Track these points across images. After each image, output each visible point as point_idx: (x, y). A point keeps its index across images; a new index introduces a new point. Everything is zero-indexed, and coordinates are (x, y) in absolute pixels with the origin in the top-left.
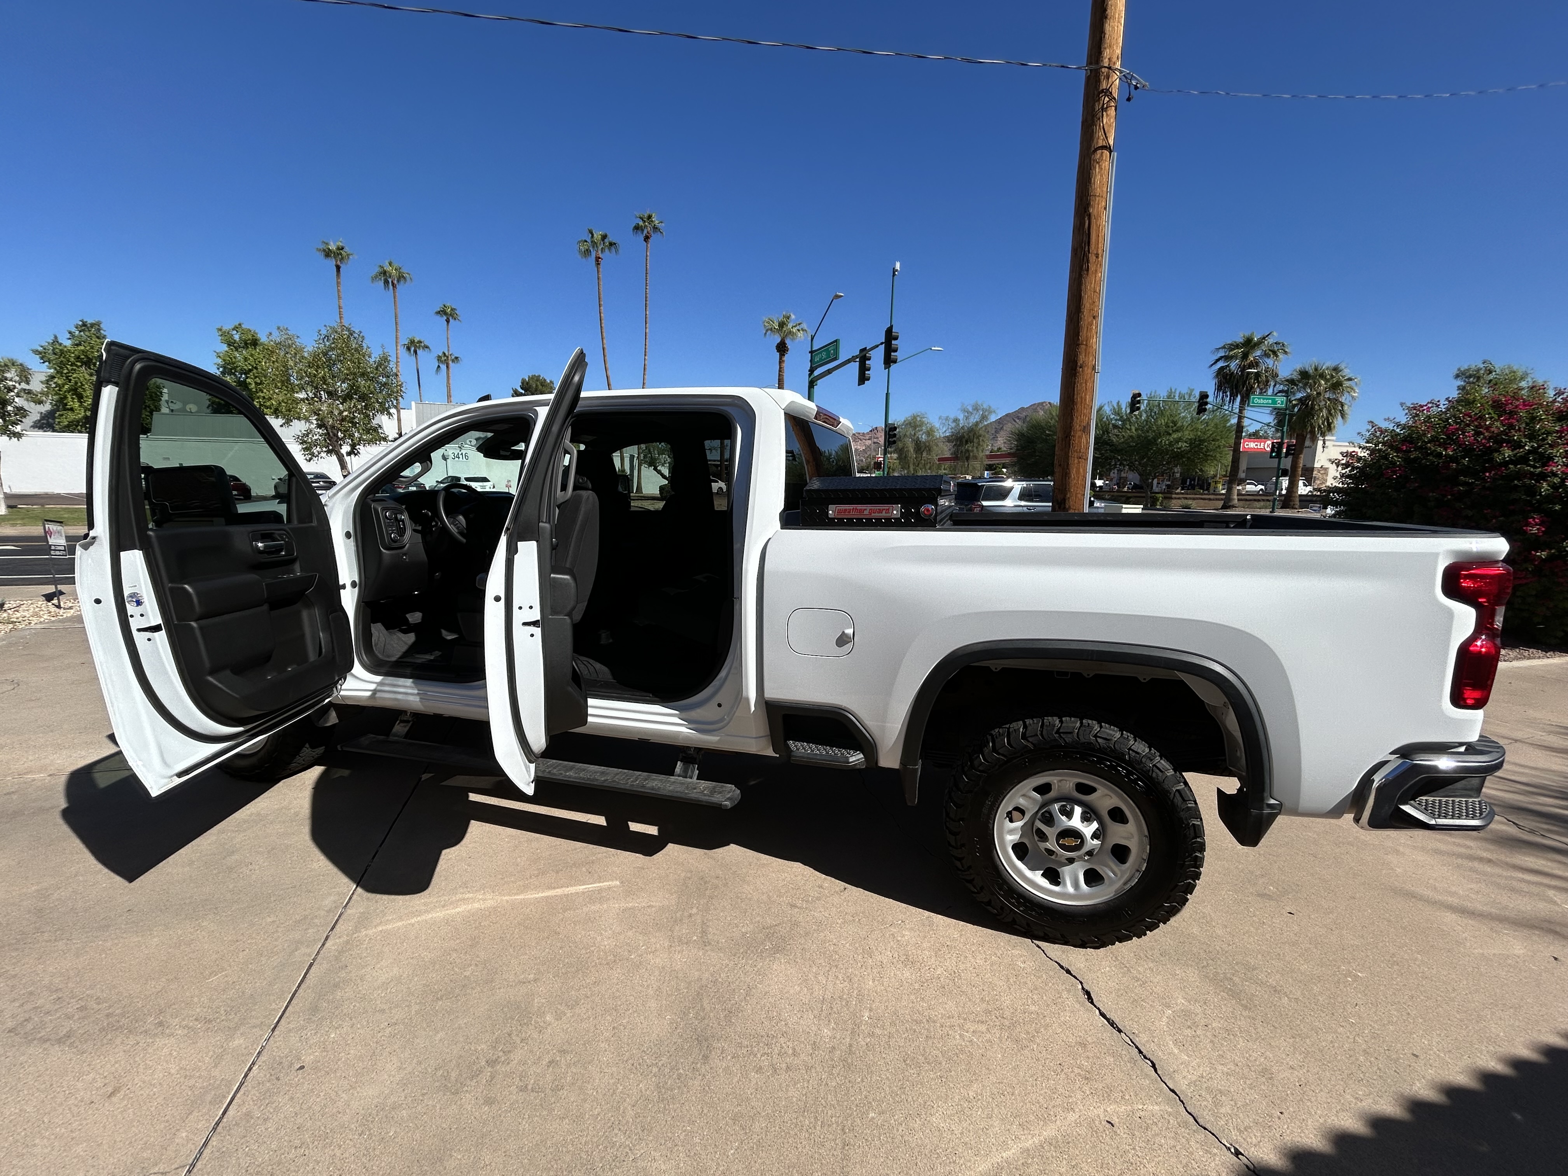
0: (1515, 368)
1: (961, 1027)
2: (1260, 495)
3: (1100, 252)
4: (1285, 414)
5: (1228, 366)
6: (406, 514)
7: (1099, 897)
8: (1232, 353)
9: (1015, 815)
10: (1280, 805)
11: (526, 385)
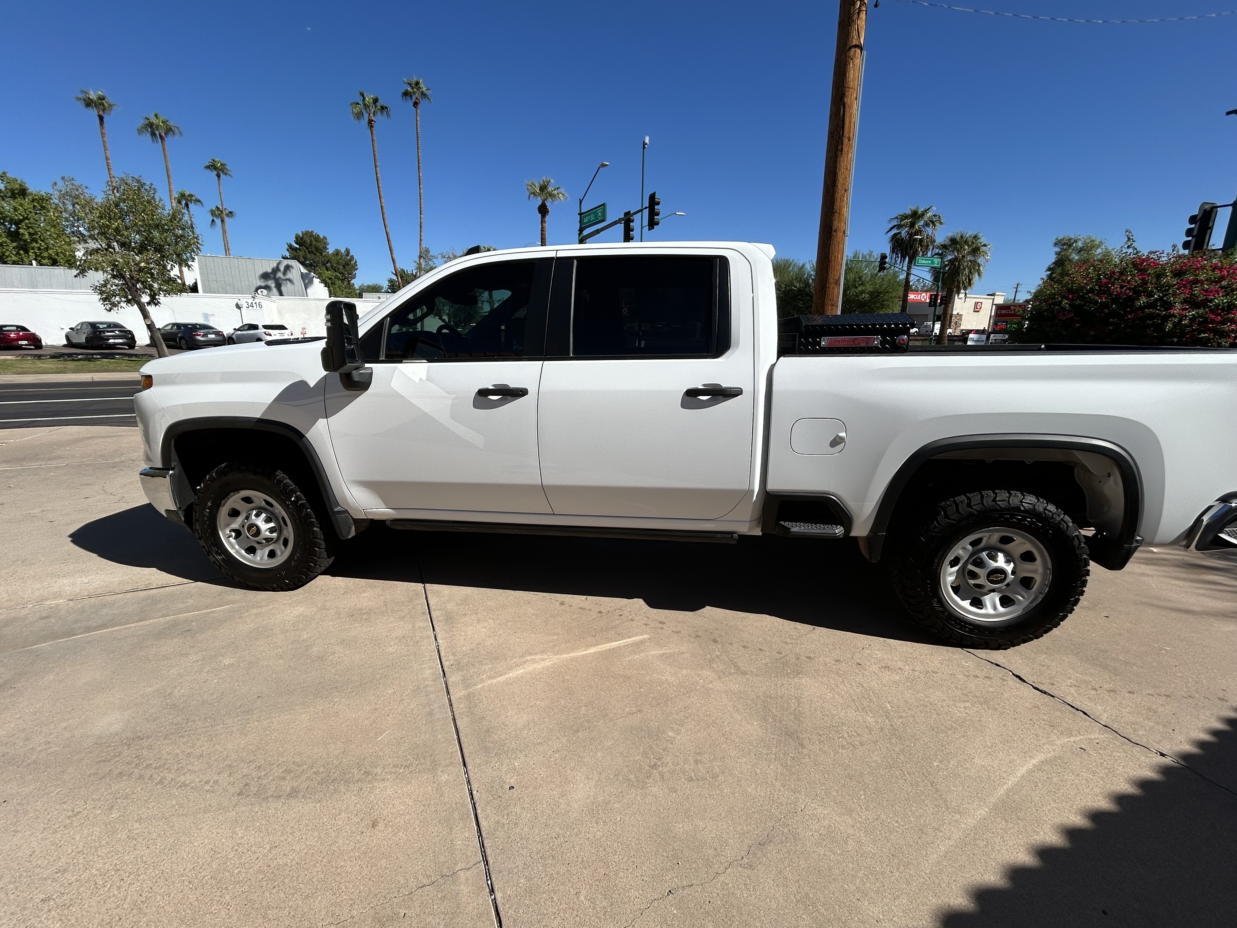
0: (1093, 238)
1: (954, 705)
3: (851, 136)
4: (940, 272)
5: (900, 233)
7: (1015, 613)
8: (902, 223)
9: (954, 563)
10: (1143, 540)
11: (299, 240)
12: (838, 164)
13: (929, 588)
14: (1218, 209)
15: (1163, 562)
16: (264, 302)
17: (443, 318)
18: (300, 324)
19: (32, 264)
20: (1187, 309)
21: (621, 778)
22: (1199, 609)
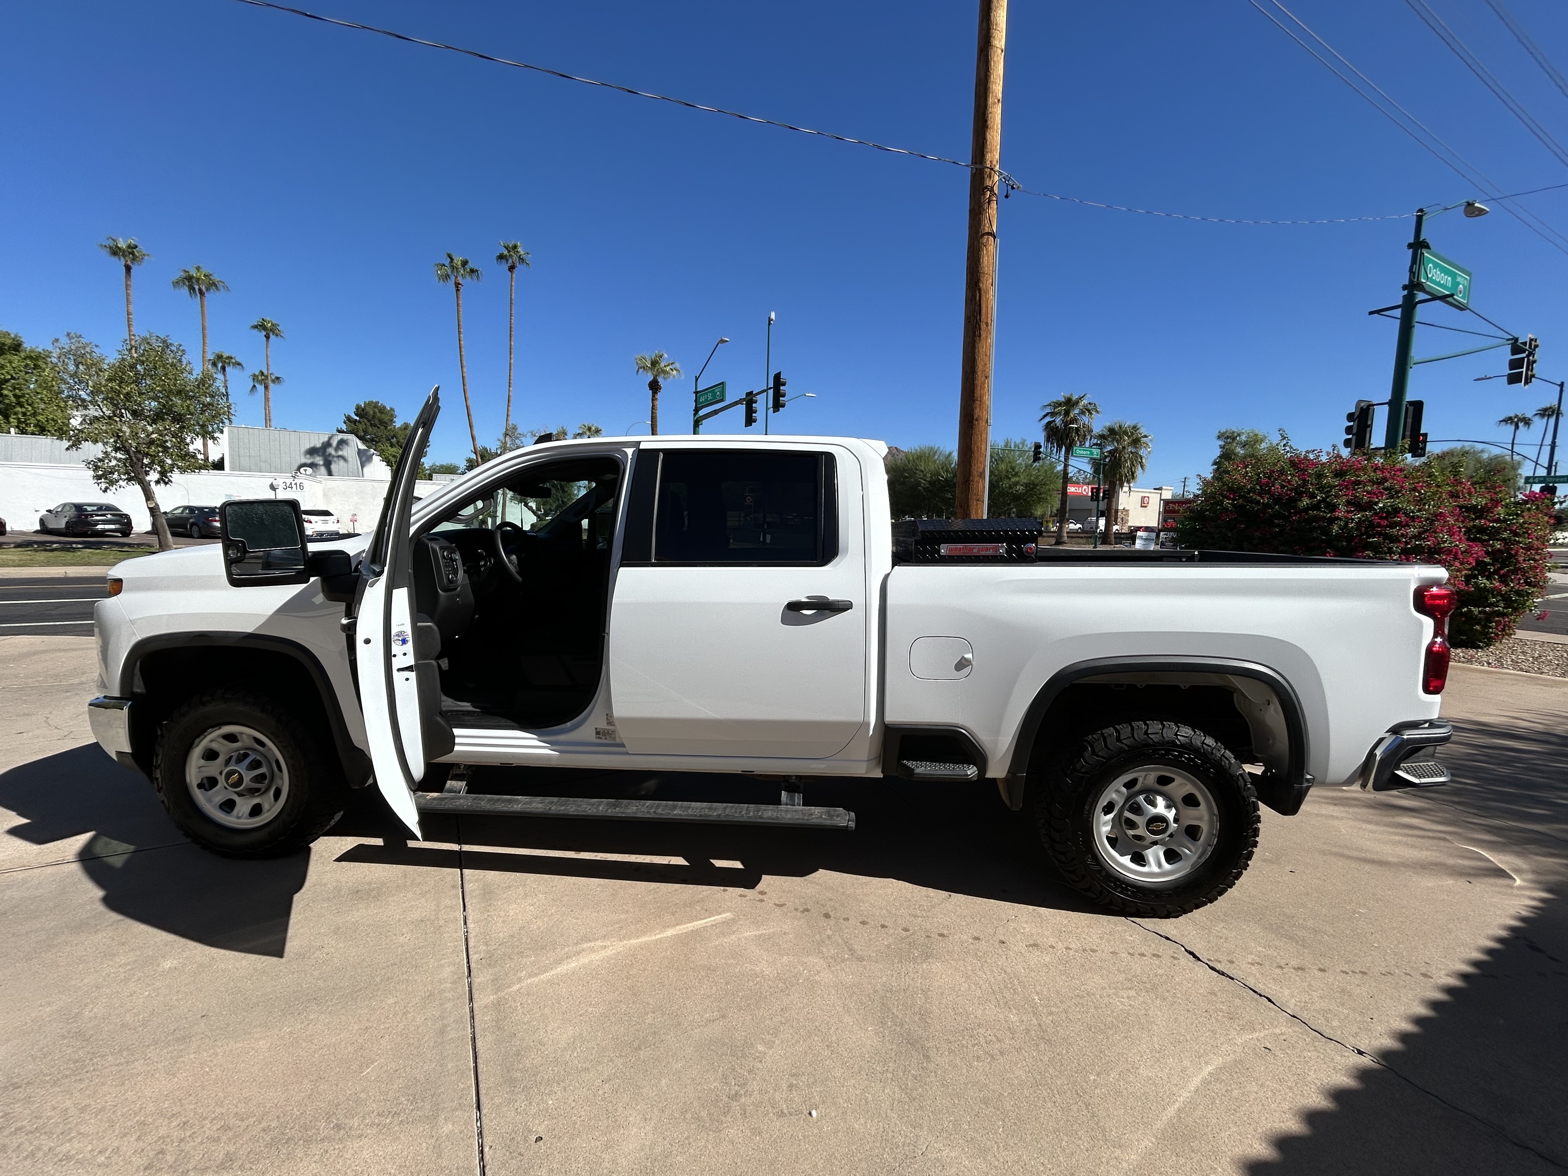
1: (1116, 994)
2: (1079, 533)
3: (989, 321)
4: (1100, 464)
5: (1054, 421)
6: (458, 553)
7: (1182, 871)
8: (1056, 410)
9: (1108, 809)
10: (1314, 779)
11: (361, 412)
12: (976, 351)
13: (1081, 841)
14: (1375, 407)
15: (1354, 802)
16: (307, 484)
17: (529, 504)
18: (350, 509)
19: (9, 433)
20: (1352, 512)
21: (689, 1116)
22: (1395, 860)
